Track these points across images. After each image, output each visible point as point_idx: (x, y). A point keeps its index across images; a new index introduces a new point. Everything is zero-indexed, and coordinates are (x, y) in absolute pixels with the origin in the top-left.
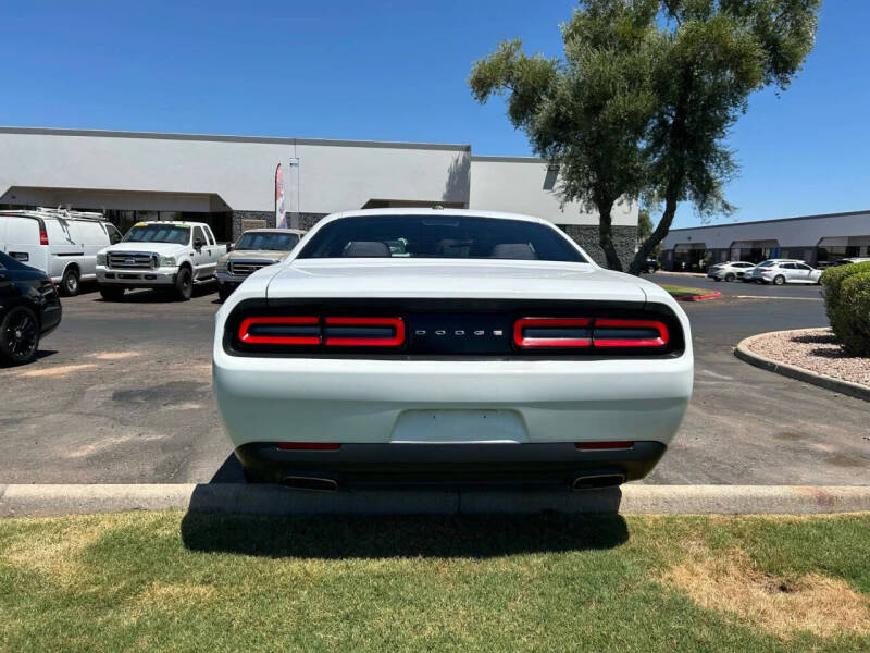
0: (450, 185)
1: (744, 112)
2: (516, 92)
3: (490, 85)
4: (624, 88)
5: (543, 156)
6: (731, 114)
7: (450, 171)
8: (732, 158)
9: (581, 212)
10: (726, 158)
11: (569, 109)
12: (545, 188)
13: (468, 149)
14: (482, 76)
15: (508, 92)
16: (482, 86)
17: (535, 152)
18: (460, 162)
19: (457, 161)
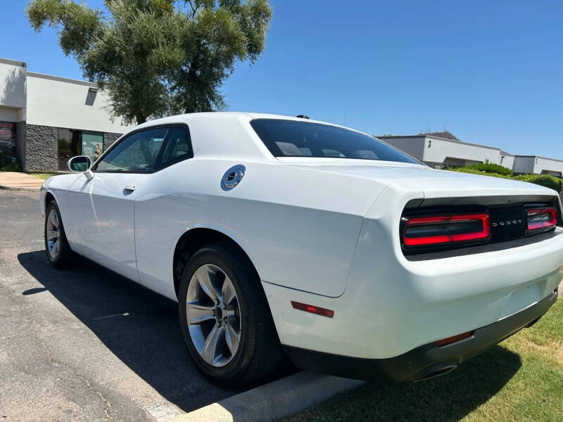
0: (7, 91)
1: (231, 73)
2: (67, 28)
3: (44, 18)
4: (163, 43)
5: (90, 81)
6: (225, 73)
7: (8, 79)
8: (224, 100)
9: (122, 124)
10: (221, 99)
11: (122, 49)
12: (86, 104)
13: (23, 65)
14: (40, 11)
15: (61, 27)
16: (38, 17)
17: (84, 76)
18: (17, 74)
19: (14, 73)
